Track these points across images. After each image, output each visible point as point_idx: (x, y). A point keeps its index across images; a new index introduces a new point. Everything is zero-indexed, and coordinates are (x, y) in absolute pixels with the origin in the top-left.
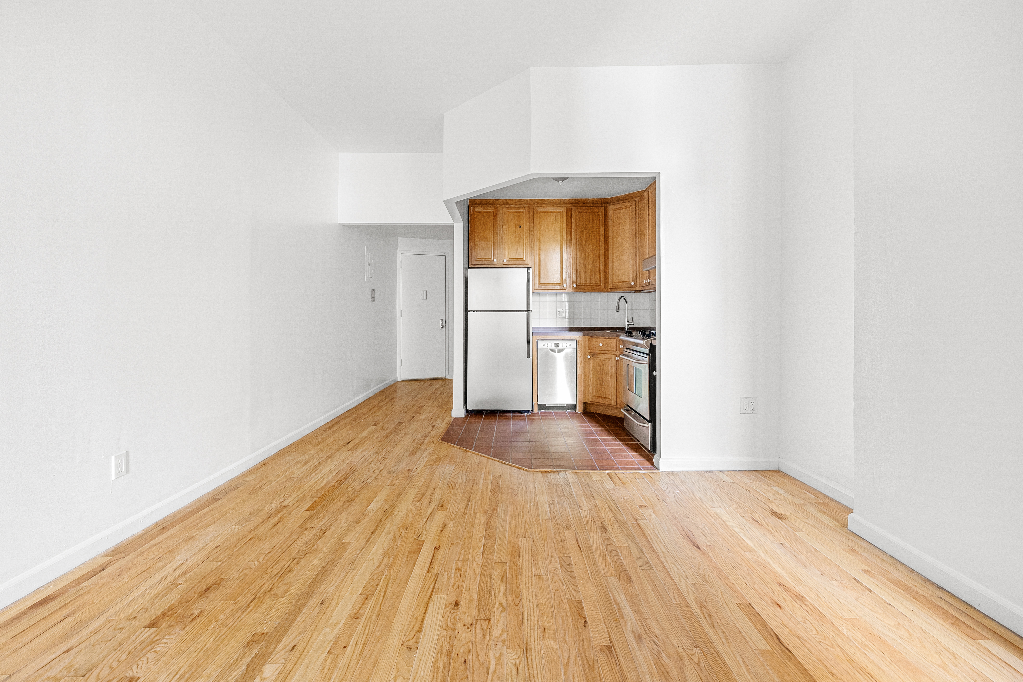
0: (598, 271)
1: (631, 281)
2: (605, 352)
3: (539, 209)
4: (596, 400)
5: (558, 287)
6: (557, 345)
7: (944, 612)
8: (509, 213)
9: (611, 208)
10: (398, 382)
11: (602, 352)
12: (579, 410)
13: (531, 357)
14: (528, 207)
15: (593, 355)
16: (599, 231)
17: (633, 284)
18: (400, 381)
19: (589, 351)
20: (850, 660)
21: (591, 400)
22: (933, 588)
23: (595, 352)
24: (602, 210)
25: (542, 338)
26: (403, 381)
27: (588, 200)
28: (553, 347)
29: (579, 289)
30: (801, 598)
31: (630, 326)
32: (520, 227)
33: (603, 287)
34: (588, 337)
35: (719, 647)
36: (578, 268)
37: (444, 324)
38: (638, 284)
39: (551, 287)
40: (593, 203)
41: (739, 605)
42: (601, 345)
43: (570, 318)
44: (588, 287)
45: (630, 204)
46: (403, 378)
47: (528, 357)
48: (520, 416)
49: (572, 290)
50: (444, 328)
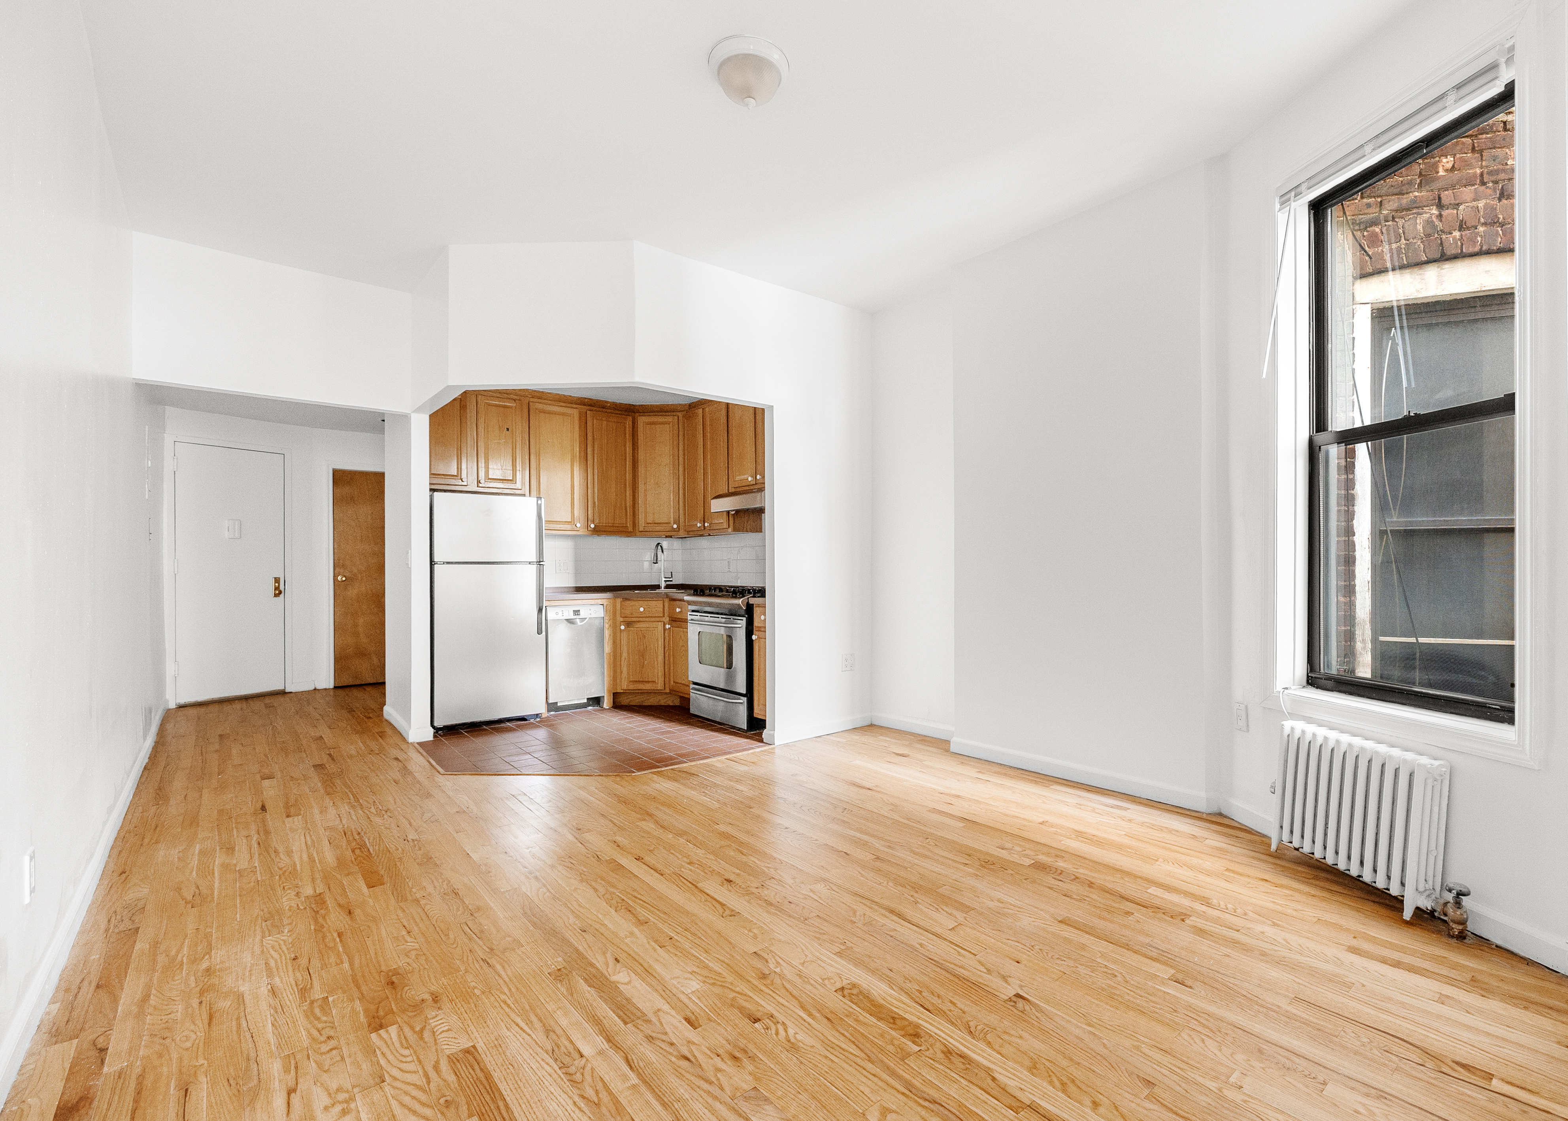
0: (623, 506)
1: (672, 523)
2: (647, 619)
3: (540, 406)
4: (631, 687)
5: (568, 527)
6: (577, 612)
7: (1029, 780)
8: (489, 405)
9: (642, 420)
10: (169, 710)
11: (641, 619)
12: (607, 703)
13: (544, 633)
14: (520, 400)
15: (629, 624)
16: (625, 450)
17: (675, 526)
18: (174, 707)
19: (622, 619)
20: (1005, 815)
21: (625, 688)
22: (1016, 770)
23: (630, 620)
24: (629, 422)
25: (553, 603)
26: (181, 707)
27: (606, 402)
28: (571, 616)
29: (598, 531)
30: (958, 796)
31: (668, 583)
32: (508, 429)
33: (630, 529)
34: (619, 601)
35: (939, 834)
36: (596, 500)
37: (282, 588)
38: (681, 527)
39: (558, 526)
40: (615, 409)
41: (929, 811)
42: (642, 609)
43: (577, 573)
44: (611, 529)
45: (669, 419)
46: (182, 701)
47: (539, 632)
48: (526, 725)
49: (587, 533)
50: (282, 595)
